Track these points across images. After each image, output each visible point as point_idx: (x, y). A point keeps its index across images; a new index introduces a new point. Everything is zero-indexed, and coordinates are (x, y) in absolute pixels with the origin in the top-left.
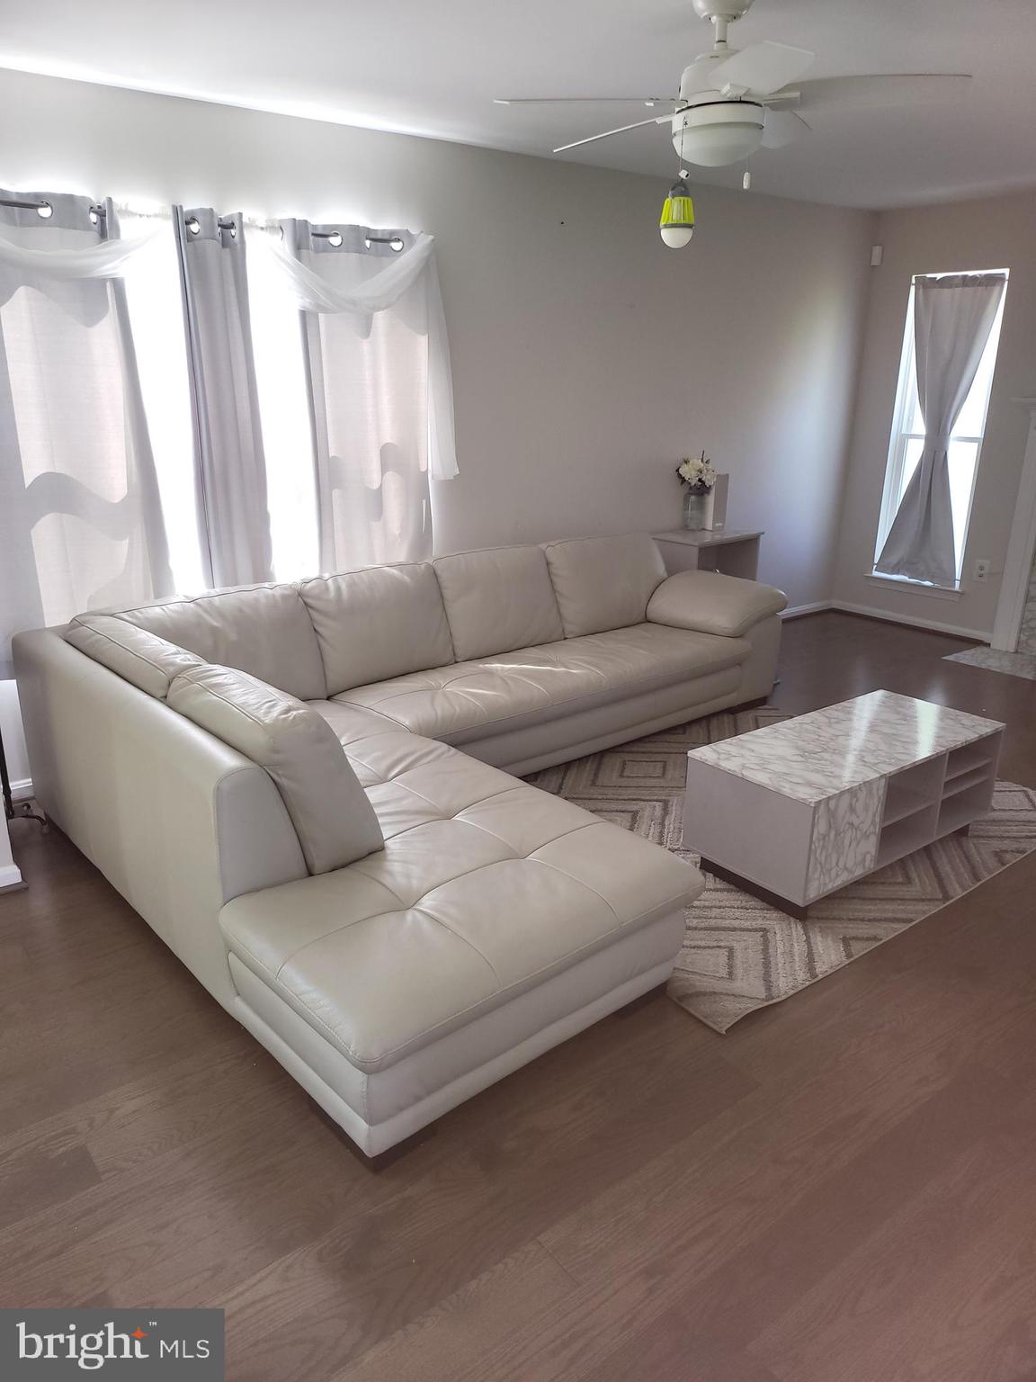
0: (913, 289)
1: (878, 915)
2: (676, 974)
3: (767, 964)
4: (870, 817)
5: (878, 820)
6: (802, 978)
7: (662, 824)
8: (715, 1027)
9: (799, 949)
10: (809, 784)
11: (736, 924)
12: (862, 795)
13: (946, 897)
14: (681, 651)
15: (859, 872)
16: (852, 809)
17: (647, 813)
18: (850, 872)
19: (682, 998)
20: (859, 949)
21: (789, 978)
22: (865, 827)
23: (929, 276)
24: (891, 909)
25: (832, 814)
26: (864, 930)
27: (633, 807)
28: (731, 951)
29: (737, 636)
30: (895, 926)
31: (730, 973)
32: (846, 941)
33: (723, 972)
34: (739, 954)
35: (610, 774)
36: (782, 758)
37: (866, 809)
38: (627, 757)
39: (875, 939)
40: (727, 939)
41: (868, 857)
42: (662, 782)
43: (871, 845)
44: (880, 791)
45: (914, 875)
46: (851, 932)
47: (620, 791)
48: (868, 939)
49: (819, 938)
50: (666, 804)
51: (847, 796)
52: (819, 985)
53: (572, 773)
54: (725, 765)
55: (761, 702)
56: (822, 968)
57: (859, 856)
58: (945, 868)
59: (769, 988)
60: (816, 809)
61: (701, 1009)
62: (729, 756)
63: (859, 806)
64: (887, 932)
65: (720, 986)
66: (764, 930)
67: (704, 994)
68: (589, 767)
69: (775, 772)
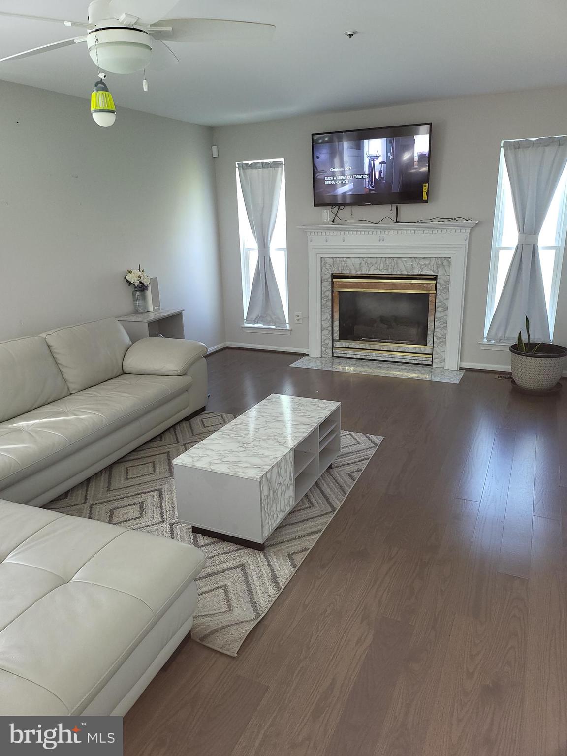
0: (237, 169)
1: (303, 533)
2: (196, 622)
3: (250, 591)
4: (288, 476)
5: (292, 475)
6: (273, 593)
7: (161, 507)
8: (228, 653)
9: (266, 571)
10: (253, 466)
11: (224, 566)
12: (282, 464)
13: (334, 509)
14: (151, 390)
15: (288, 510)
16: (279, 474)
17: (149, 501)
18: (283, 512)
19: (203, 639)
20: (299, 559)
21: (265, 597)
22: (286, 483)
23: (244, 162)
24: (309, 526)
25: (269, 481)
26: (297, 546)
27: (139, 499)
28: (225, 587)
29: (183, 374)
30: (313, 537)
31: (229, 606)
32: (290, 556)
33: (225, 608)
34: (231, 589)
35: (119, 480)
36: (232, 451)
37: (286, 472)
38: (128, 464)
39: (305, 550)
40: (221, 580)
41: (291, 499)
42: (154, 477)
43: (291, 492)
44: (291, 459)
45: (313, 500)
46: (292, 550)
47: (128, 490)
48: (302, 551)
49: (275, 560)
50: (160, 491)
51: (275, 467)
52: (284, 594)
53: (93, 484)
54: (199, 465)
55: (203, 409)
56: (282, 581)
57: (286, 499)
58: (328, 491)
59: (255, 609)
60: (261, 482)
61: (217, 643)
62: (200, 458)
63: (282, 472)
64: (310, 543)
65: (225, 619)
66: (242, 565)
67: (217, 631)
68: (104, 478)
69: (230, 463)
